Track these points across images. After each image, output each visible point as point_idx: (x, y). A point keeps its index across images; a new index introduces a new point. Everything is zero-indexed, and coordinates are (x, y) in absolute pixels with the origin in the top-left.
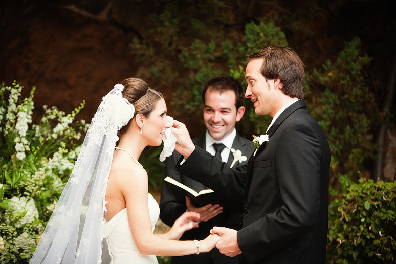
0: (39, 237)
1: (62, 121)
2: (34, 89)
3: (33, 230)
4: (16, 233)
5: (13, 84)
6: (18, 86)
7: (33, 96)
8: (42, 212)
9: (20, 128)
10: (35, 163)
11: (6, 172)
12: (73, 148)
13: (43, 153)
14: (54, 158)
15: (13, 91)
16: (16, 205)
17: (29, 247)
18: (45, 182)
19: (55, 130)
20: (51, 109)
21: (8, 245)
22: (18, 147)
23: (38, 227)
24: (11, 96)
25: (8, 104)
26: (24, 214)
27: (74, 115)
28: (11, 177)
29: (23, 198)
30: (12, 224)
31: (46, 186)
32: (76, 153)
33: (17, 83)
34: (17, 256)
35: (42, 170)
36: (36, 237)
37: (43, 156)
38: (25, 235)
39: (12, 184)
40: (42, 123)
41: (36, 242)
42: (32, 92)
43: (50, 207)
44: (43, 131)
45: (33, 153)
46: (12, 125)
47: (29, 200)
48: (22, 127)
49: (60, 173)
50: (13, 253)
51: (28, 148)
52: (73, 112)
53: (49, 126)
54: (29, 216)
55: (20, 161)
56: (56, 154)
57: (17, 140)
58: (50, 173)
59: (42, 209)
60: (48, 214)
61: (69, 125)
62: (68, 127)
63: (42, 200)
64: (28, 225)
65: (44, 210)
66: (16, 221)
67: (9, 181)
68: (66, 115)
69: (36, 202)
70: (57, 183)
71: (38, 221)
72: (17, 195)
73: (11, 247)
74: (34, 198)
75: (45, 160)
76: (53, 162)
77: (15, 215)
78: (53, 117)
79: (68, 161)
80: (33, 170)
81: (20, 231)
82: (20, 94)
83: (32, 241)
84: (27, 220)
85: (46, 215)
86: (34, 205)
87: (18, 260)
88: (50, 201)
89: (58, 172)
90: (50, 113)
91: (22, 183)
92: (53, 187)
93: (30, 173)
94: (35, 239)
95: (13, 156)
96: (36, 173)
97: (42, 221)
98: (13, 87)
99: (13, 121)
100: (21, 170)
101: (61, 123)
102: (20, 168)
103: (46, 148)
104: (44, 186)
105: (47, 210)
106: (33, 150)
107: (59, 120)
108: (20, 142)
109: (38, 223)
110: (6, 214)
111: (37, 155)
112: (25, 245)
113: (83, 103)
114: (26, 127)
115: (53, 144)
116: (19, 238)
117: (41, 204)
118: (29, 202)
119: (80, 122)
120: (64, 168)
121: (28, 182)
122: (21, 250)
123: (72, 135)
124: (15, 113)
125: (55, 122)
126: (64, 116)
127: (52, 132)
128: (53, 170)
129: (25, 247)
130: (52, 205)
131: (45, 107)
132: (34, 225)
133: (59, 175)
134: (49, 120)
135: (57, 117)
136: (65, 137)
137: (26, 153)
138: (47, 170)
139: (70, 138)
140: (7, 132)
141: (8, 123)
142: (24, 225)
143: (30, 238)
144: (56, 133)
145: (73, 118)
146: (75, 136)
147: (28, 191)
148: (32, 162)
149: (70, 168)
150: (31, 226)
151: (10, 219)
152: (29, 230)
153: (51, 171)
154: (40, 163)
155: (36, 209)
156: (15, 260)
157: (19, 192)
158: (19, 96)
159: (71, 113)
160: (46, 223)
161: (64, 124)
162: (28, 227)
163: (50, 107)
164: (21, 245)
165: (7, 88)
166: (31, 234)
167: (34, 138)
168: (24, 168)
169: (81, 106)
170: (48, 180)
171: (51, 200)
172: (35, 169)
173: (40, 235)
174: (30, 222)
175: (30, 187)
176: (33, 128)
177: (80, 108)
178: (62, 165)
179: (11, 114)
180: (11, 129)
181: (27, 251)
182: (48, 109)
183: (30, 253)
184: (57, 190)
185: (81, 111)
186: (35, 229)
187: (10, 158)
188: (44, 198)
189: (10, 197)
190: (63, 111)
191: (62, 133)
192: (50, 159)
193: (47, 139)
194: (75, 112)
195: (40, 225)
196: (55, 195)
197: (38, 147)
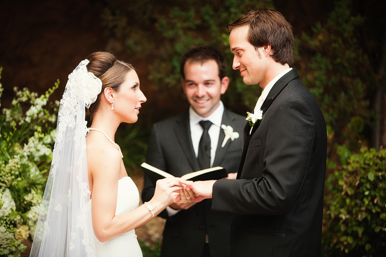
0: (18, 231)
1: (35, 102)
2: (1, 69)
3: (11, 223)
7: (0, 77)
8: (19, 203)
10: (8, 150)
12: (48, 132)
13: (17, 139)
14: (29, 144)
17: (7, 242)
18: (21, 170)
19: (28, 113)
20: (22, 91)
23: (15, 219)
27: (48, 95)
31: (22, 175)
32: (51, 137)
35: (17, 157)
36: (14, 230)
37: (16, 142)
38: (2, 229)
40: (13, 106)
41: (14, 236)
43: (28, 198)
44: (15, 115)
45: (5, 139)
47: (4, 191)
49: (36, 159)
52: (47, 92)
53: (21, 110)
54: (5, 209)
56: (31, 140)
58: (25, 161)
59: (19, 200)
60: (25, 205)
61: (43, 107)
62: (42, 110)
63: (18, 191)
64: (5, 218)
65: (22, 201)
68: (39, 97)
69: (13, 193)
70: (34, 172)
71: (16, 213)
74: (9, 188)
75: (18, 146)
76: (29, 148)
78: (24, 99)
79: (44, 146)
80: (6, 158)
83: (11, 236)
84: (3, 212)
85: (24, 206)
86: (10, 196)
88: (27, 191)
89: (33, 158)
90: (21, 96)
92: (30, 175)
93: (4, 162)
94: (14, 232)
96: (10, 161)
97: (20, 213)
101: (34, 105)
103: (19, 133)
104: (20, 175)
105: (24, 200)
106: (5, 137)
107: (32, 102)
109: (16, 215)
111: (10, 141)
112: (3, 240)
113: (57, 82)
115: (27, 128)
117: (18, 194)
118: (5, 193)
119: (54, 103)
120: (41, 153)
121: (3, 172)
123: (46, 117)
125: (27, 105)
126: (36, 98)
127: (24, 116)
128: (28, 156)
129: (3, 242)
130: (30, 195)
131: (15, 89)
132: (12, 218)
133: (36, 162)
134: (21, 103)
135: (29, 99)
136: (39, 121)
138: (22, 157)
139: (44, 121)
143: (7, 232)
144: (30, 116)
145: (47, 99)
146: (50, 119)
147: (3, 182)
148: (5, 149)
149: (47, 154)
150: (8, 219)
152: (7, 223)
153: (27, 158)
154: (13, 150)
155: (13, 201)
159: (45, 94)
160: (24, 214)
161: (37, 107)
162: (5, 220)
163: (21, 89)
166: (9, 228)
167: (5, 124)
169: (55, 86)
170: (23, 168)
171: (28, 189)
172: (9, 157)
173: (18, 228)
174: (7, 214)
175: (6, 178)
176: (4, 113)
177: (54, 88)
178: (38, 151)
181: (5, 246)
182: (18, 90)
183: (8, 248)
184: (34, 179)
185: (56, 91)
186: (13, 222)
188: (21, 188)
190: (35, 92)
191: (36, 116)
192: (25, 145)
193: (20, 124)
194: (49, 92)
195: (18, 217)
196: (33, 184)
197: (11, 133)
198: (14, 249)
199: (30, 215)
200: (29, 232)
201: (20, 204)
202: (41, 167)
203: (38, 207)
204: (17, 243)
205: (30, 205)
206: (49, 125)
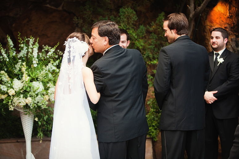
0: (45, 97)
1: (50, 51)
2: (38, 39)
3: (42, 94)
4: (36, 96)
5: (31, 37)
6: (32, 38)
7: (38, 42)
9: (35, 55)
11: (30, 72)
13: (44, 64)
15: (31, 40)
16: (35, 84)
18: (46, 75)
19: (48, 54)
21: (33, 101)
22: (34, 62)
24: (30, 42)
25: (29, 45)
26: (39, 88)
27: (55, 48)
28: (32, 74)
29: (37, 82)
30: (34, 92)
32: (56, 63)
33: (32, 37)
34: (37, 105)
35: (44, 70)
37: (44, 65)
38: (39, 96)
39: (33, 77)
40: (43, 52)
41: (44, 99)
42: (37, 40)
43: (48, 85)
44: (43, 55)
45: (40, 64)
46: (31, 53)
48: (35, 54)
49: (51, 71)
50: (35, 103)
51: (38, 62)
53: (45, 53)
55: (35, 68)
56: (49, 64)
57: (34, 59)
58: (47, 72)
59: (45, 86)
60: (47, 88)
61: (53, 52)
63: (45, 82)
66: (35, 91)
67: (31, 76)
68: (52, 48)
69: (43, 83)
70: (50, 76)
71: (44, 90)
72: (35, 81)
73: (34, 101)
74: (42, 81)
76: (48, 67)
77: (35, 89)
78: (46, 49)
79: (53, 66)
81: (37, 95)
82: (34, 41)
83: (42, 99)
84: (40, 90)
86: (42, 85)
87: (37, 106)
88: (48, 83)
91: (37, 76)
93: (40, 72)
94: (43, 97)
95: (32, 66)
96: (42, 72)
98: (30, 38)
99: (31, 52)
100: (36, 71)
102: (35, 70)
105: (47, 86)
107: (49, 50)
108: (35, 60)
110: (31, 88)
111: (42, 65)
112: (40, 100)
113: (58, 43)
114: (37, 54)
115: (47, 60)
116: (37, 97)
117: (45, 84)
118: (40, 83)
119: (57, 51)
120: (53, 69)
121: (39, 75)
122: (38, 102)
123: (54, 56)
124: (32, 49)
125: (47, 52)
126: (51, 49)
127: (46, 55)
130: (49, 84)
132: (43, 92)
134: (45, 50)
137: (37, 64)
138: (46, 70)
139: (53, 57)
140: (29, 56)
141: (29, 52)
142: (39, 93)
143: (41, 97)
144: (48, 56)
146: (56, 57)
147: (39, 79)
148: (40, 67)
149: (55, 69)
151: (33, 90)
153: (48, 71)
154: (43, 68)
156: (36, 106)
157: (36, 80)
158: (33, 42)
159: (54, 47)
160: (47, 91)
161: (51, 52)
163: (45, 46)
164: (38, 100)
165: (28, 39)
167: (39, 58)
168: (37, 70)
171: (48, 82)
172: (41, 70)
174: (41, 91)
176: (39, 54)
178: (51, 68)
179: (31, 49)
180: (31, 55)
181: (41, 102)
182: (44, 46)
184: (50, 78)
185: (58, 46)
187: (31, 66)
189: (32, 82)
190: (50, 47)
191: (51, 55)
193: (45, 58)
195: (45, 92)
196: (50, 80)
197: (42, 62)
198: (43, 103)
199: (49, 91)
200: (49, 97)
201: (45, 87)
202: (53, 74)
203: (52, 88)
204: (45, 101)
205: (49, 88)
206: (55, 59)
